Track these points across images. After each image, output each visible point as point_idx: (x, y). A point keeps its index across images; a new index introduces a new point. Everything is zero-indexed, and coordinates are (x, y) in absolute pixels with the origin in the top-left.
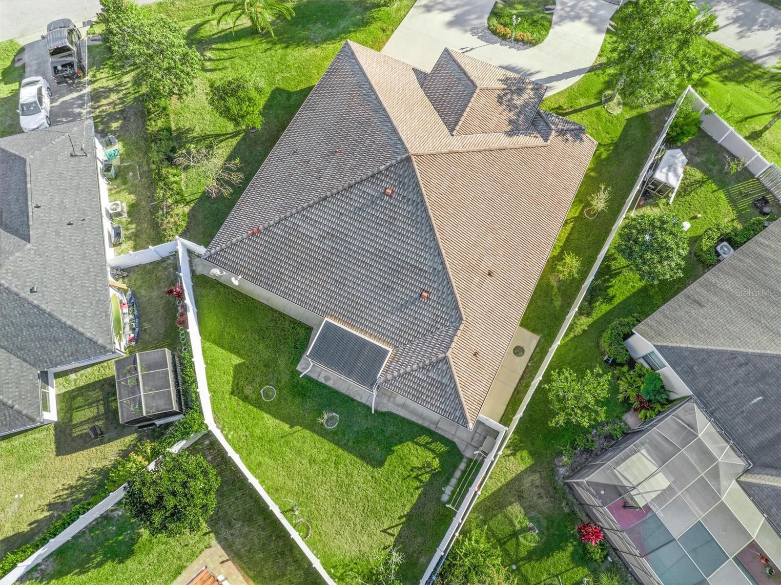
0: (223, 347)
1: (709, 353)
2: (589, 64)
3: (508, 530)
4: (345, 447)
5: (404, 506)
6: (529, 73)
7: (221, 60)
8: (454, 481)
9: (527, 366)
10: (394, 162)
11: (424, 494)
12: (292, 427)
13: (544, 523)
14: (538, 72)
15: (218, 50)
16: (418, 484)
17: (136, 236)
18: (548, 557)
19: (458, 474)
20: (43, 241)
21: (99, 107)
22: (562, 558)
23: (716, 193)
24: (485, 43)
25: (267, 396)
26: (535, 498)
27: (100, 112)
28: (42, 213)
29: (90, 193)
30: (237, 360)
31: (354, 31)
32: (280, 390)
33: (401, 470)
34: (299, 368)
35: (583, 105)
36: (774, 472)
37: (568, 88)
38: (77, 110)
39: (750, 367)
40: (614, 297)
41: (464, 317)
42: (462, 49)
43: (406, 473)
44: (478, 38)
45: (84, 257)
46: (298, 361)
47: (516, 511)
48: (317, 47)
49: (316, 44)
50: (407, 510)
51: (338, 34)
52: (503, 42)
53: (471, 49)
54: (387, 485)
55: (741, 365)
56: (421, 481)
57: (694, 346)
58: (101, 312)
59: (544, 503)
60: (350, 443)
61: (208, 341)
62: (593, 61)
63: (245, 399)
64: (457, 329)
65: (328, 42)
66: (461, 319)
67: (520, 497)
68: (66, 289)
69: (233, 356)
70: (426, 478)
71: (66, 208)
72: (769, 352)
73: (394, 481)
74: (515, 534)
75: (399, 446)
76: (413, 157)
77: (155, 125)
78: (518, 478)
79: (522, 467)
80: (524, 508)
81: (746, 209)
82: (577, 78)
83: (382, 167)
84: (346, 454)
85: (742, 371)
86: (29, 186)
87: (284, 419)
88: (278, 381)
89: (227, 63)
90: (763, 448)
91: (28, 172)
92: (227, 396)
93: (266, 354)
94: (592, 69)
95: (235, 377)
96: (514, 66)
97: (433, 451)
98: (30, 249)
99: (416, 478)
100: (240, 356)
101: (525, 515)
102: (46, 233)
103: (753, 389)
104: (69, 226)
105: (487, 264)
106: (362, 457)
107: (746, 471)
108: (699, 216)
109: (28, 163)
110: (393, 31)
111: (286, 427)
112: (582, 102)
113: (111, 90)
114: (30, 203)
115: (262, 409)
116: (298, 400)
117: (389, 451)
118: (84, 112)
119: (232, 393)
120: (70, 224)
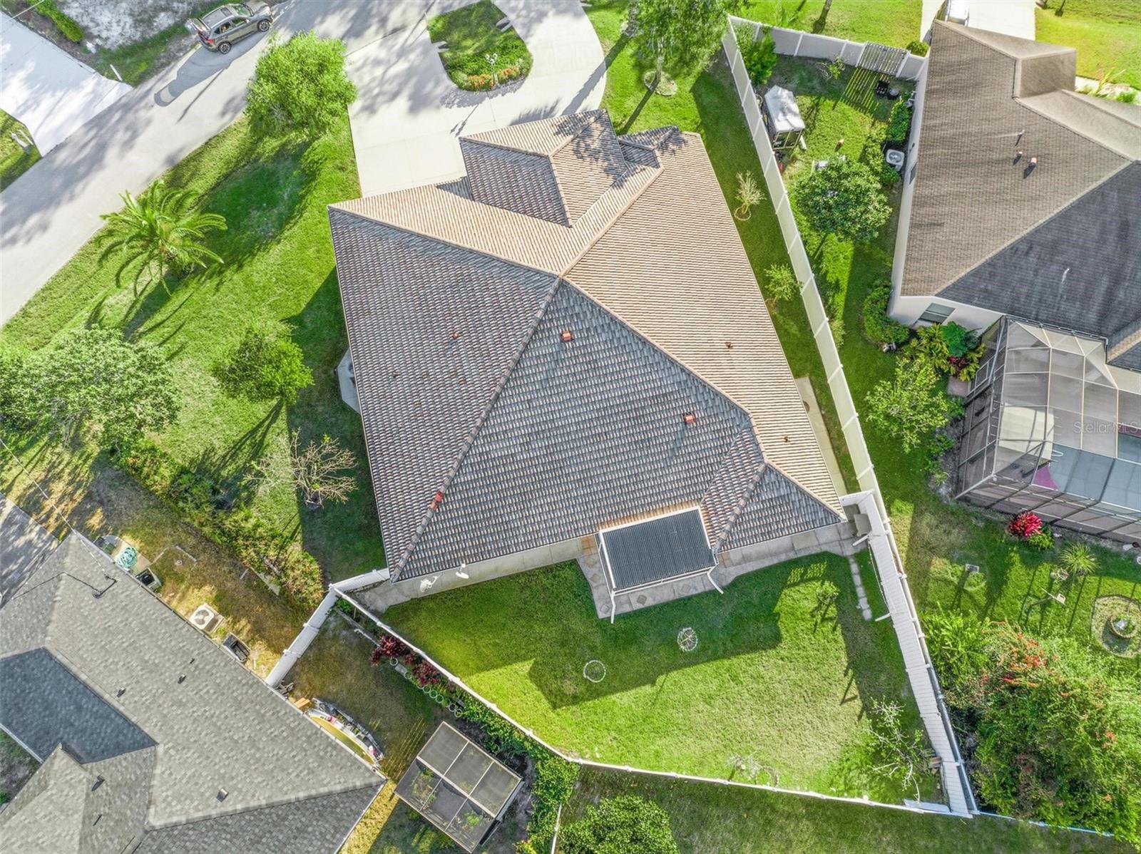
0: (494, 667)
1: (991, 264)
2: (600, 59)
3: (950, 591)
4: (726, 654)
5: (838, 658)
6: (548, 109)
7: (168, 339)
8: (860, 591)
9: (823, 416)
10: (548, 298)
11: (845, 630)
12: (653, 683)
13: (974, 554)
14: (557, 102)
15: (151, 330)
16: (830, 624)
17: (258, 631)
18: (1006, 582)
19: (857, 580)
20: (172, 728)
21: (48, 516)
22: (1017, 572)
23: (837, 108)
24: (470, 109)
25: (596, 676)
26: (945, 538)
27: (57, 519)
28: (133, 696)
29: (166, 623)
30: (525, 667)
31: (307, 193)
32: (603, 656)
33: (802, 626)
34: (601, 615)
35: (635, 106)
36: (1129, 330)
37: (603, 98)
38: (21, 541)
39: (1037, 249)
40: (837, 282)
41: (746, 409)
42: (452, 131)
43: (810, 625)
44: (459, 106)
45: (239, 704)
46: (593, 608)
47: (939, 566)
48: (279, 242)
49: (276, 239)
50: (844, 660)
51: (291, 209)
52: (491, 93)
53: (464, 124)
54: (803, 653)
55: (1027, 253)
56: (831, 619)
57: (972, 268)
58: (325, 749)
59: (957, 536)
60: (729, 645)
61: (471, 674)
62: (602, 53)
63: (575, 700)
64: (750, 428)
65: (288, 227)
66: (746, 414)
67: (932, 550)
68: (258, 760)
69: (516, 666)
70: (832, 611)
71: (157, 665)
72: (1041, 222)
73: (806, 643)
74: (960, 590)
75: (779, 604)
76: (565, 278)
77: (162, 478)
78: (914, 532)
79: (907, 519)
80: (945, 557)
81: (874, 104)
82: (602, 83)
83: (539, 314)
84: (735, 660)
85: (1032, 259)
86: (83, 677)
87: (638, 683)
88: (592, 648)
89: (180, 338)
90: (1103, 316)
91: (65, 661)
92: (552, 715)
93: (552, 632)
94: (609, 62)
95: (540, 687)
96: (526, 111)
97: (814, 579)
98: (166, 752)
99: (824, 619)
100: (524, 659)
101: (951, 563)
102: (165, 716)
103: (1054, 267)
104: (184, 684)
105: (719, 337)
106: (754, 649)
107: (1107, 348)
108: (842, 141)
109: (53, 651)
110: (353, 162)
111: (648, 689)
112: (631, 104)
113: (45, 483)
114: (106, 696)
115: (605, 694)
116: (633, 649)
117: (774, 617)
118: (33, 535)
119: (554, 707)
120: (181, 680)
